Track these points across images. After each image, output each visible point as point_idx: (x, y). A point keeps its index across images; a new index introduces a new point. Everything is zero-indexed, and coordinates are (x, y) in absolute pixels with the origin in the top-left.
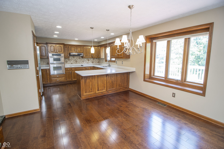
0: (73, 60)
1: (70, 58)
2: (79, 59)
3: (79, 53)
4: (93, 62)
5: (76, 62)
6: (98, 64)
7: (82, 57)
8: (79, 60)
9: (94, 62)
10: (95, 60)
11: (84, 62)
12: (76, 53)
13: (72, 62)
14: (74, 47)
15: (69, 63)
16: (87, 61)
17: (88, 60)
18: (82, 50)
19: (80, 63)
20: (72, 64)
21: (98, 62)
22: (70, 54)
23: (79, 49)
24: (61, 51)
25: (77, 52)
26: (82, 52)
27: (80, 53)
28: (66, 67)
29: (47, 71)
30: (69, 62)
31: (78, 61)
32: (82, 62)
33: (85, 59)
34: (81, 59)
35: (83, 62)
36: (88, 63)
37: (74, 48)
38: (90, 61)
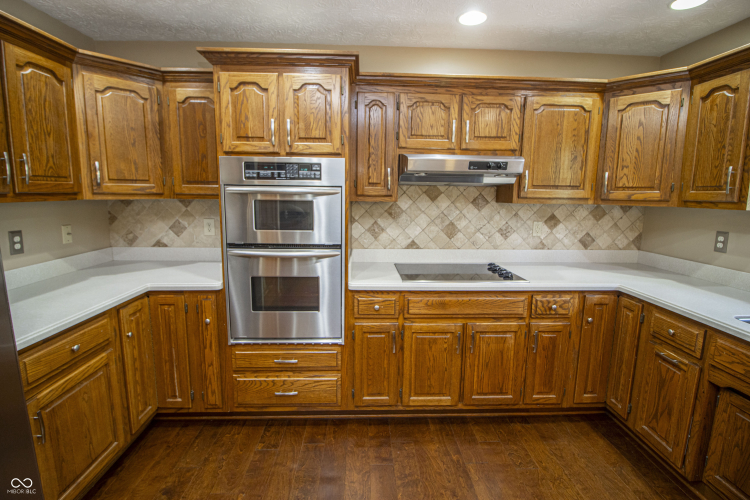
0: (423, 220)
1: (404, 203)
2: (470, 211)
3: (478, 152)
4: (586, 242)
5: (451, 231)
6: (633, 255)
7: (503, 194)
8: (469, 218)
9: (603, 240)
10: (606, 222)
11: (515, 238)
12: (451, 151)
13: (414, 232)
14: (444, 98)
15: (392, 244)
16: (541, 230)
17: (552, 221)
18: (516, 129)
19: (474, 244)
20: (413, 245)
21: (638, 243)
22: (402, 161)
23: (488, 118)
24: (316, 133)
25: (466, 151)
26: (514, 144)
27: (494, 152)
28: (354, 284)
29: (199, 311)
30: (392, 231)
31: (461, 224)
32: (498, 237)
33: (525, 213)
34: (486, 211)
35: (505, 233)
36: (542, 246)
37: (441, 113)
38: (561, 231)
